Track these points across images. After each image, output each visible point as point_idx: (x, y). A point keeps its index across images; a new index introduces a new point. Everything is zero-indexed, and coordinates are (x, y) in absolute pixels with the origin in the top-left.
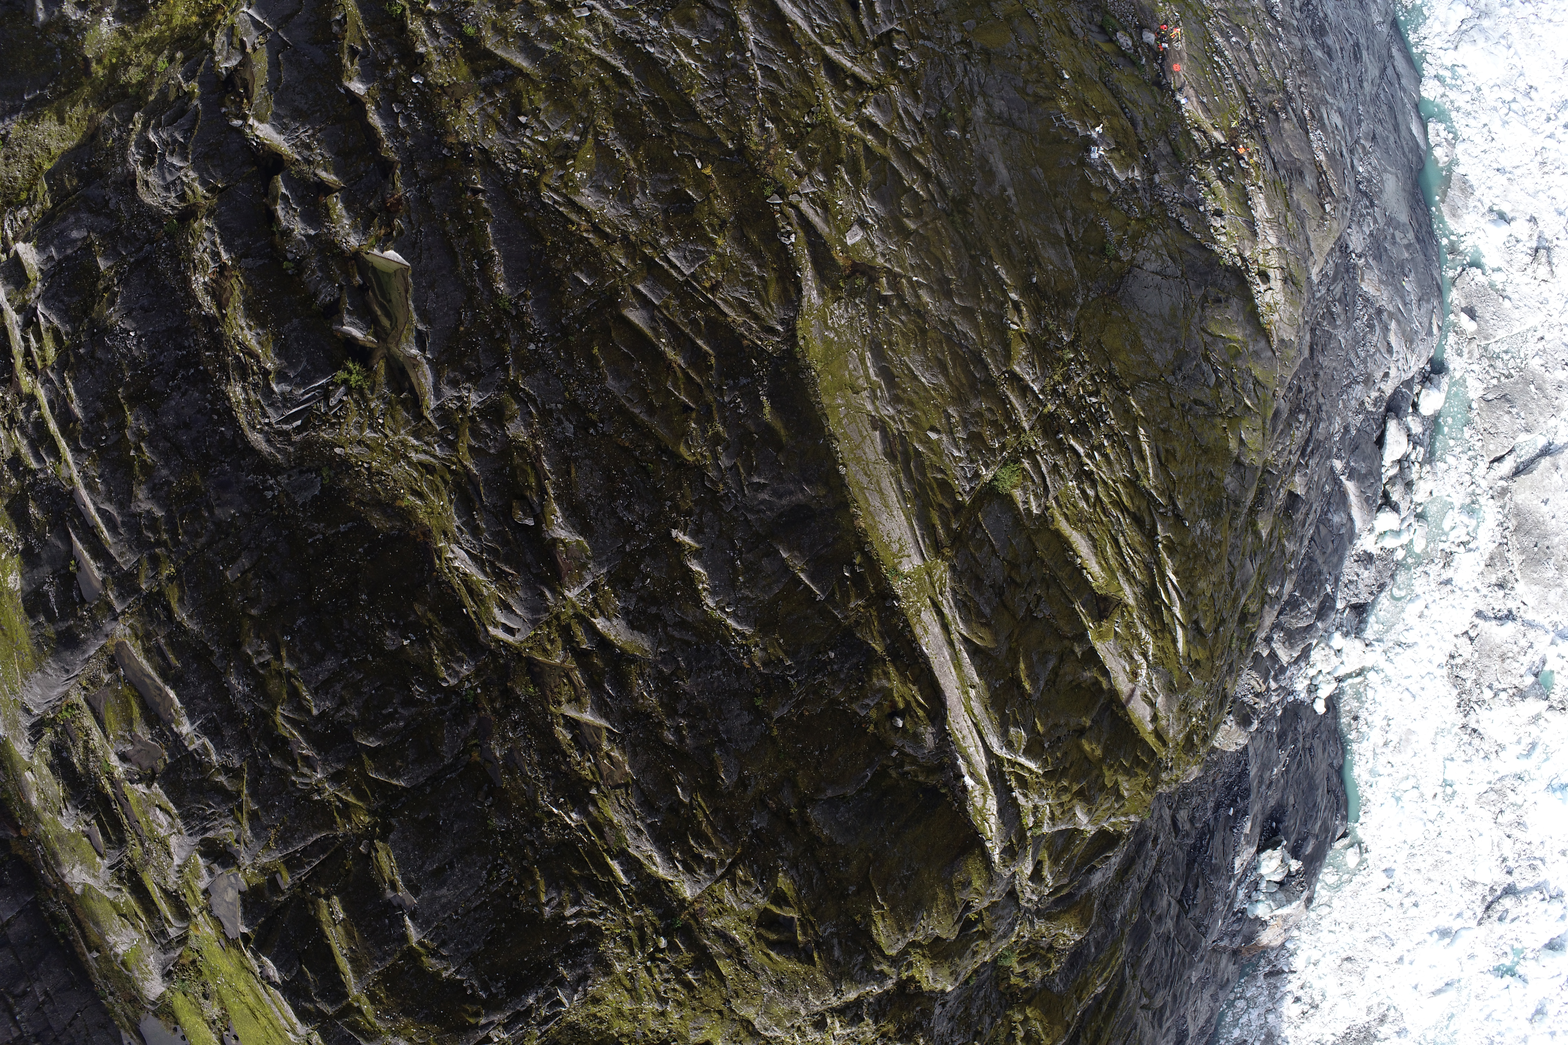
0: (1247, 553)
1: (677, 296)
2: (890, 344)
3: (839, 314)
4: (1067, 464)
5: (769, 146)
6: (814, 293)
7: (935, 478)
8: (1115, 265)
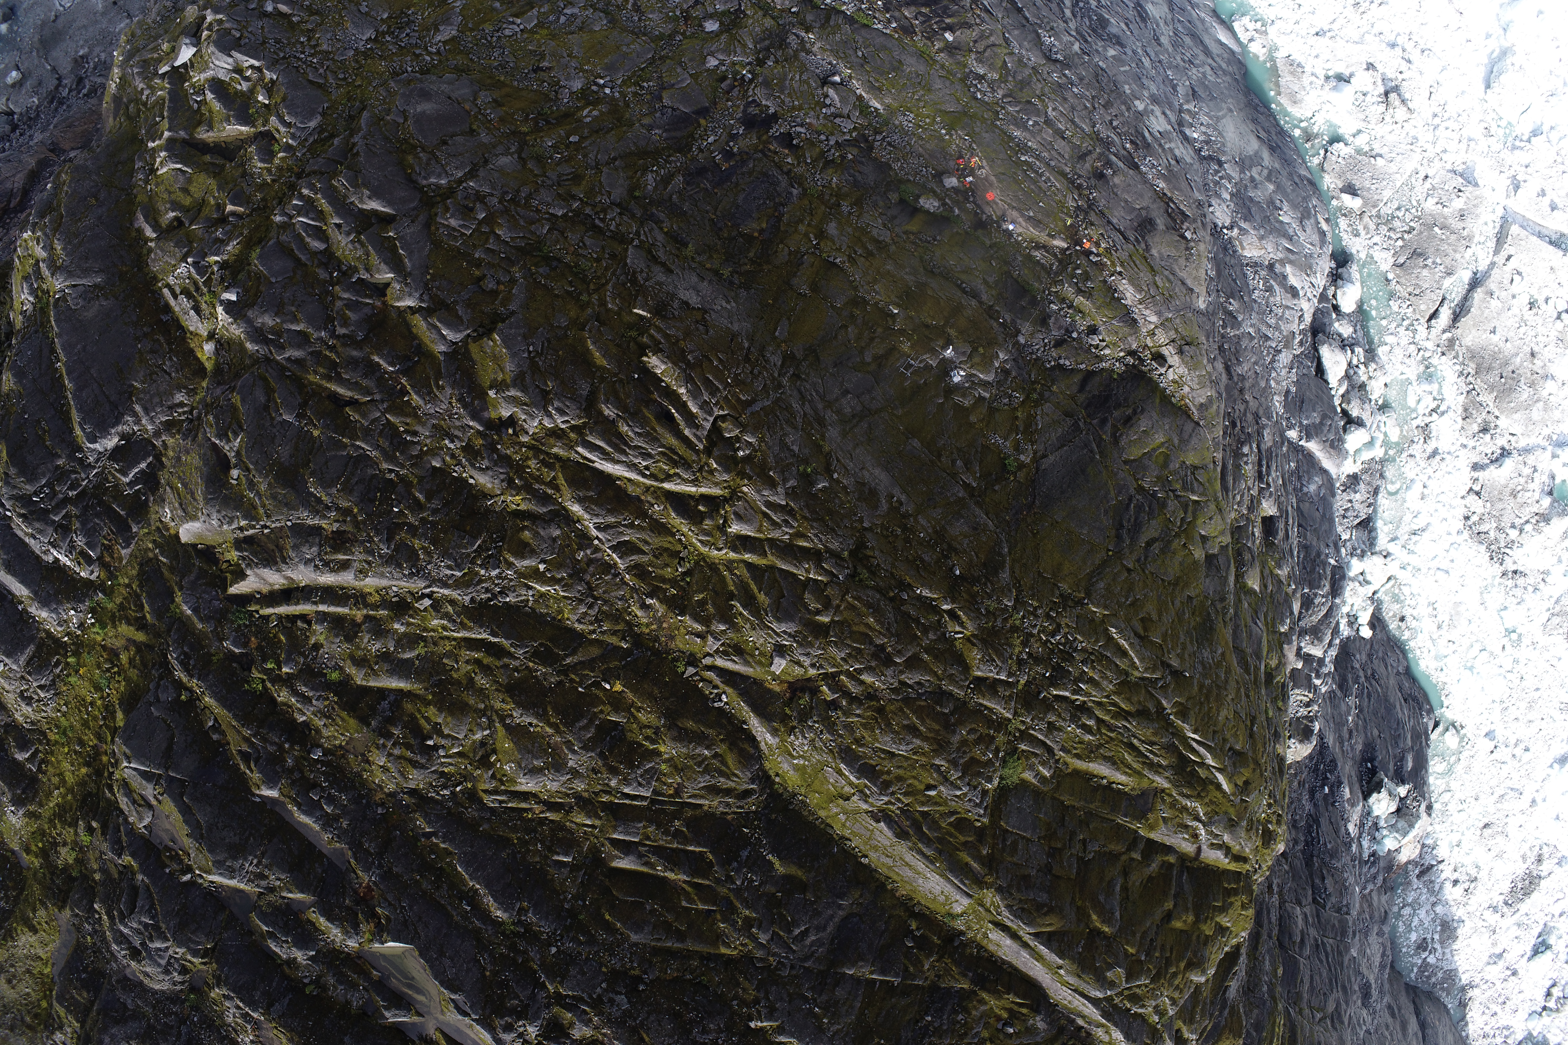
0: (1249, 620)
1: (650, 821)
2: (857, 741)
3: (799, 742)
4: (1059, 716)
5: (660, 622)
6: (768, 736)
7: (950, 824)
8: (1021, 475)
